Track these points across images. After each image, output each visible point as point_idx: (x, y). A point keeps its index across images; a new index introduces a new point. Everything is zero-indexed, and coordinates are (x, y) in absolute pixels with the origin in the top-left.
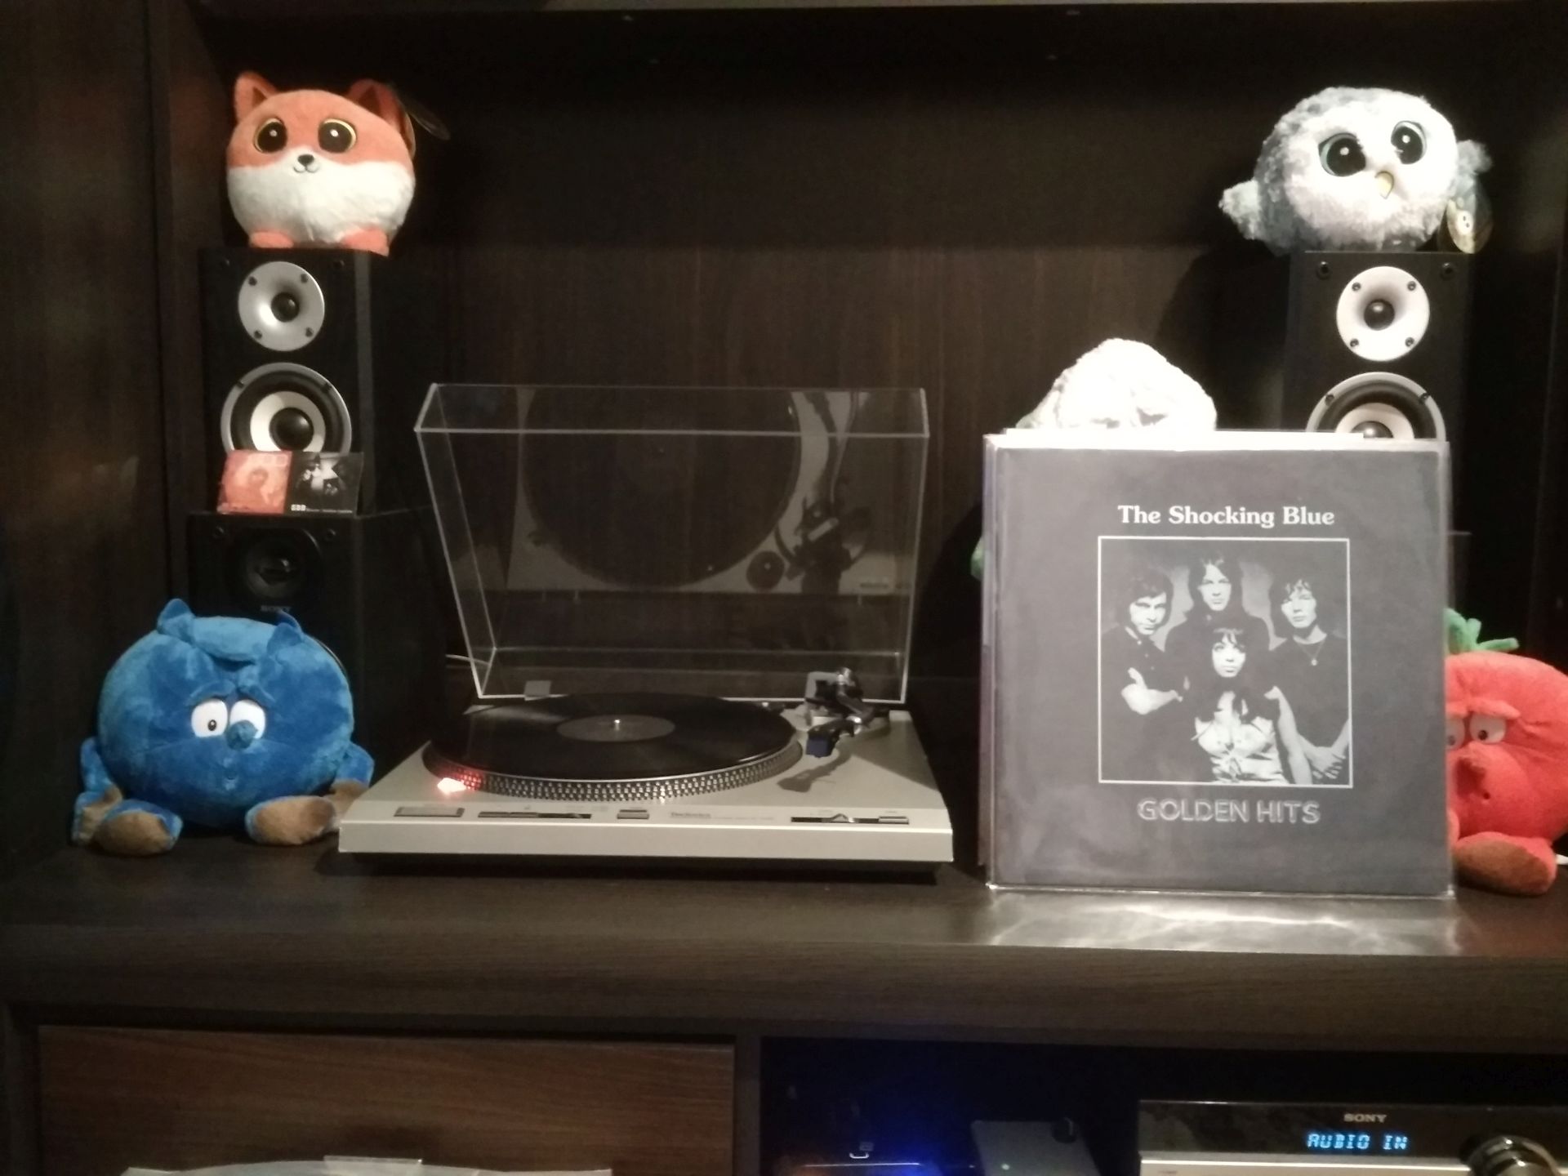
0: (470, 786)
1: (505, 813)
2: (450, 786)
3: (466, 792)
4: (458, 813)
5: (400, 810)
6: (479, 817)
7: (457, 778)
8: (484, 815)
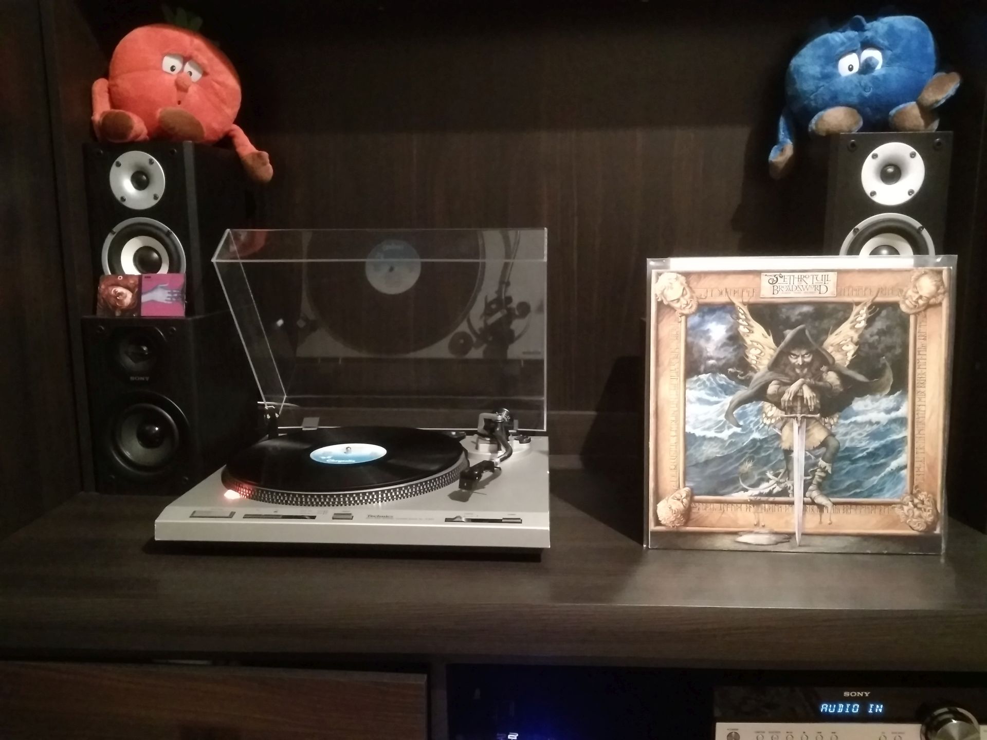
0: (246, 495)
1: (260, 515)
2: (231, 495)
3: (241, 499)
4: (230, 515)
5: (194, 512)
6: (244, 518)
7: (237, 490)
8: (247, 516)
